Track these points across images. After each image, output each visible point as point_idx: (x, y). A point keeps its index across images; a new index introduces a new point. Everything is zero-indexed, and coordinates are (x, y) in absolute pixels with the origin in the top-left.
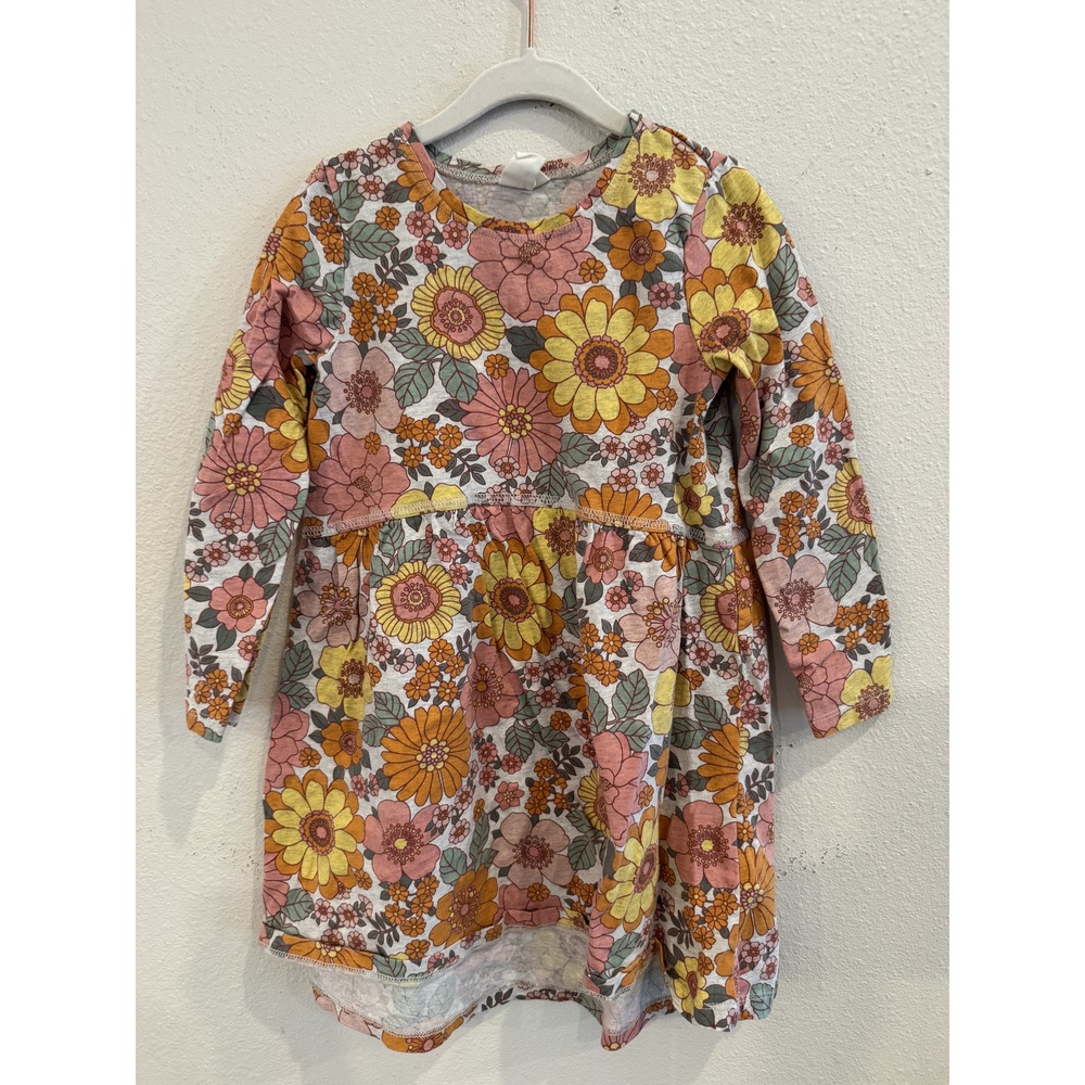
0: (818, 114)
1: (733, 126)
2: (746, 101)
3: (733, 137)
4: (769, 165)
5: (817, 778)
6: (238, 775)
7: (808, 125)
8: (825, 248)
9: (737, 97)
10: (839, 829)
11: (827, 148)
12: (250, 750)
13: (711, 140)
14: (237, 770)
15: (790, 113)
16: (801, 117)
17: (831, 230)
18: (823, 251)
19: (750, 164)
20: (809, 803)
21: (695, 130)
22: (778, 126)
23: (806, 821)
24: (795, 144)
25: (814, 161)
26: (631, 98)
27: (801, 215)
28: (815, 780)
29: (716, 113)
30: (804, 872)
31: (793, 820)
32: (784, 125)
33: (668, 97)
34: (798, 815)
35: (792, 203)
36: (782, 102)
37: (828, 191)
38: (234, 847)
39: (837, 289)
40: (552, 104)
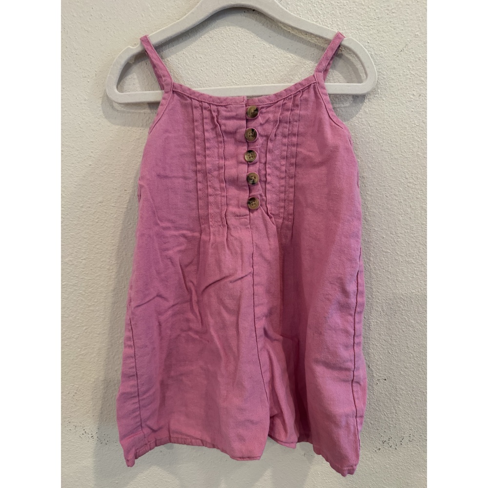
0: (411, 15)
1: (360, 22)
2: (369, 7)
3: (361, 29)
4: (381, 46)
5: (399, 398)
6: (77, 386)
7: (405, 22)
8: (413, 95)
9: (363, 5)
10: (411, 426)
11: (416, 36)
12: (83, 373)
13: (347, 31)
14: (76, 383)
15: (394, 15)
16: (401, 17)
17: (417, 84)
18: (412, 97)
19: (370, 45)
20: (394, 411)
21: (338, 25)
22: (388, 22)
23: (392, 421)
24: (397, 33)
25: (408, 43)
26: (301, 6)
27: (400, 76)
28: (398, 399)
29: (351, 15)
30: (390, 449)
31: (385, 420)
32: (391, 22)
33: (322, 5)
34: (388, 418)
35: (394, 68)
36: (390, 8)
37: (416, 61)
38: (75, 424)
39: (419, 119)
40: (254, 10)
